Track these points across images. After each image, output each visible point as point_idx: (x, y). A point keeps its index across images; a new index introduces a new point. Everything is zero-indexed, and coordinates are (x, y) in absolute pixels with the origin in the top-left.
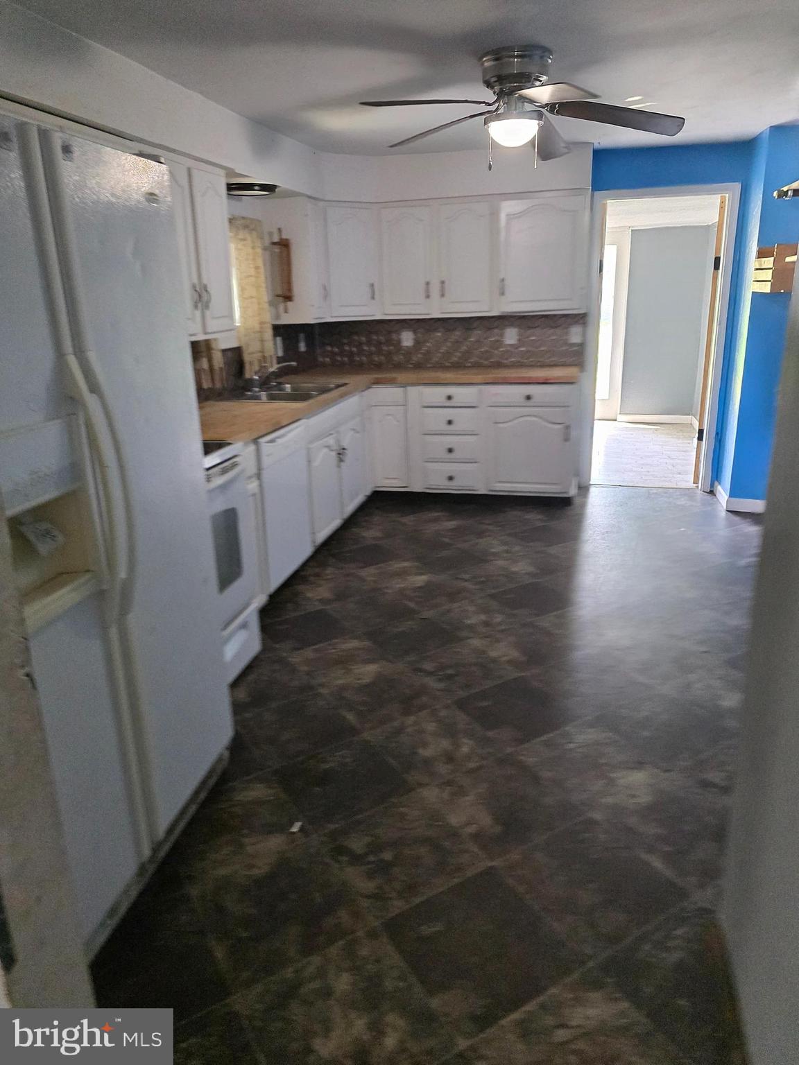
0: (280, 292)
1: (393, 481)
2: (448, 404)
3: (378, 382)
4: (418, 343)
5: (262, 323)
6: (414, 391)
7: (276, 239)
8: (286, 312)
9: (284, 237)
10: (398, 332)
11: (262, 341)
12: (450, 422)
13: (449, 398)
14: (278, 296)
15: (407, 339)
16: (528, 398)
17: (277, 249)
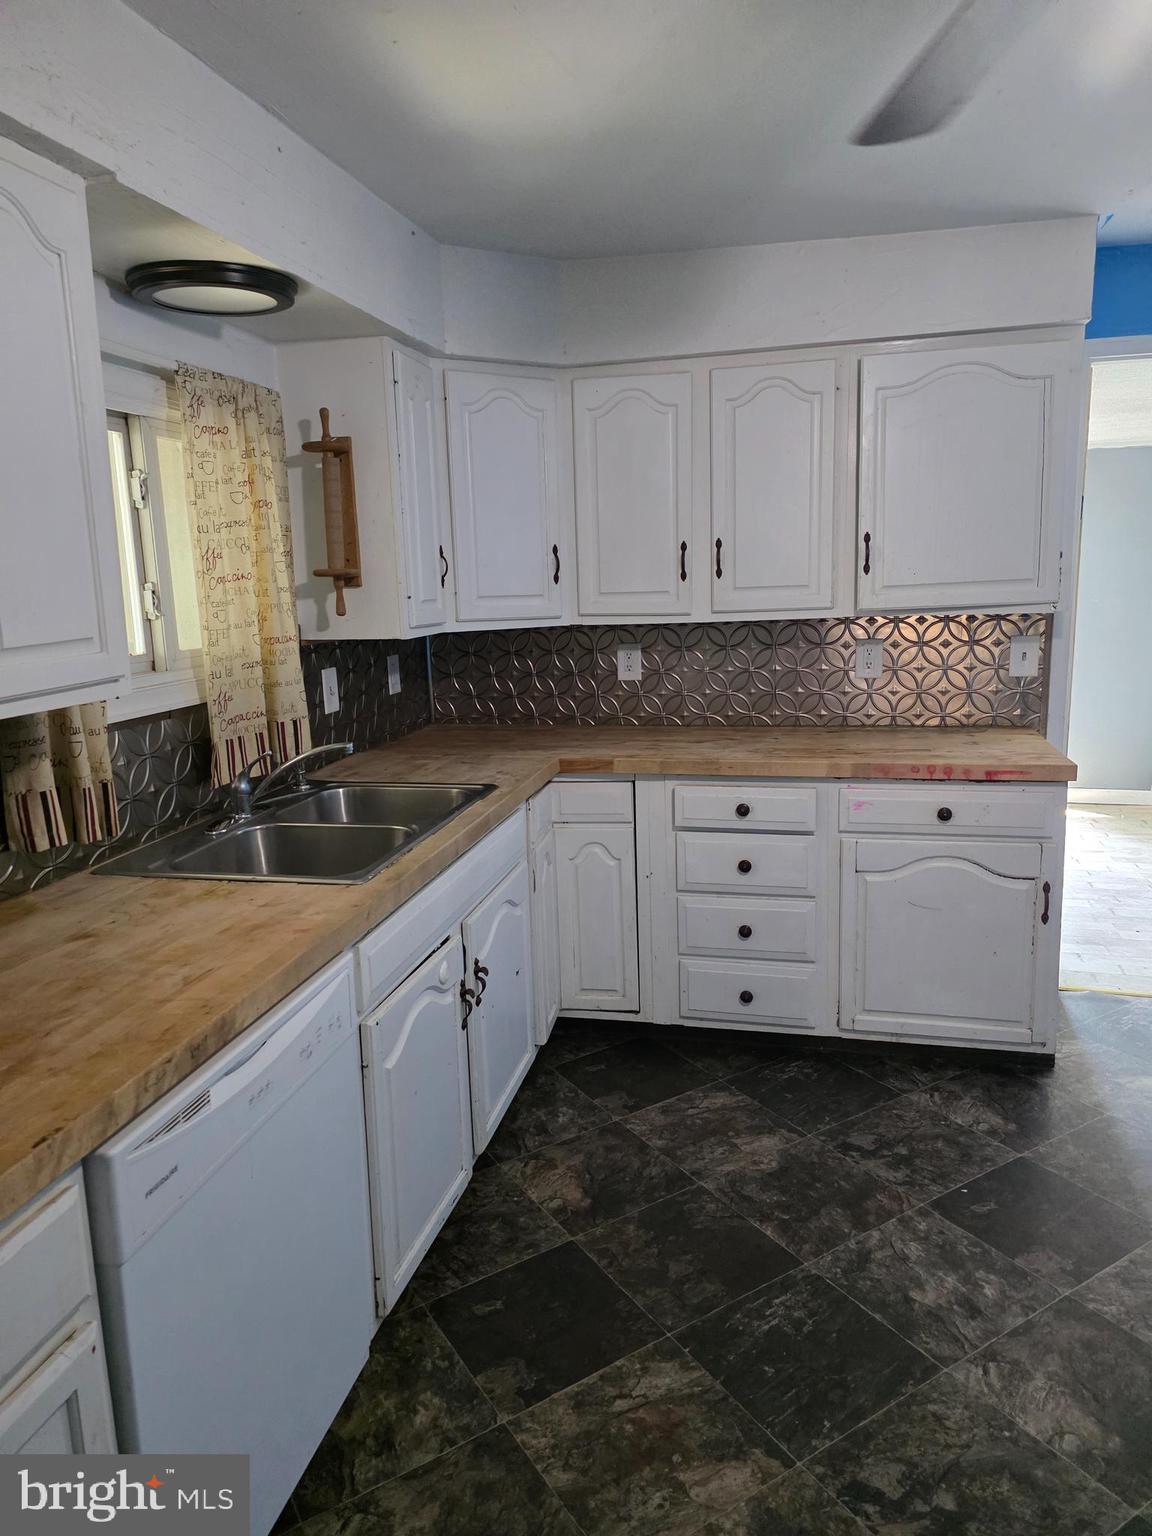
0: (324, 566)
1: (605, 997)
2: (742, 823)
3: (568, 768)
4: (651, 674)
5: (268, 642)
6: (654, 793)
7: (316, 436)
8: (341, 612)
9: (335, 432)
10: (609, 651)
11: (269, 688)
12: (745, 867)
13: (743, 811)
14: (318, 574)
15: (630, 666)
16: (945, 815)
17: (317, 461)
